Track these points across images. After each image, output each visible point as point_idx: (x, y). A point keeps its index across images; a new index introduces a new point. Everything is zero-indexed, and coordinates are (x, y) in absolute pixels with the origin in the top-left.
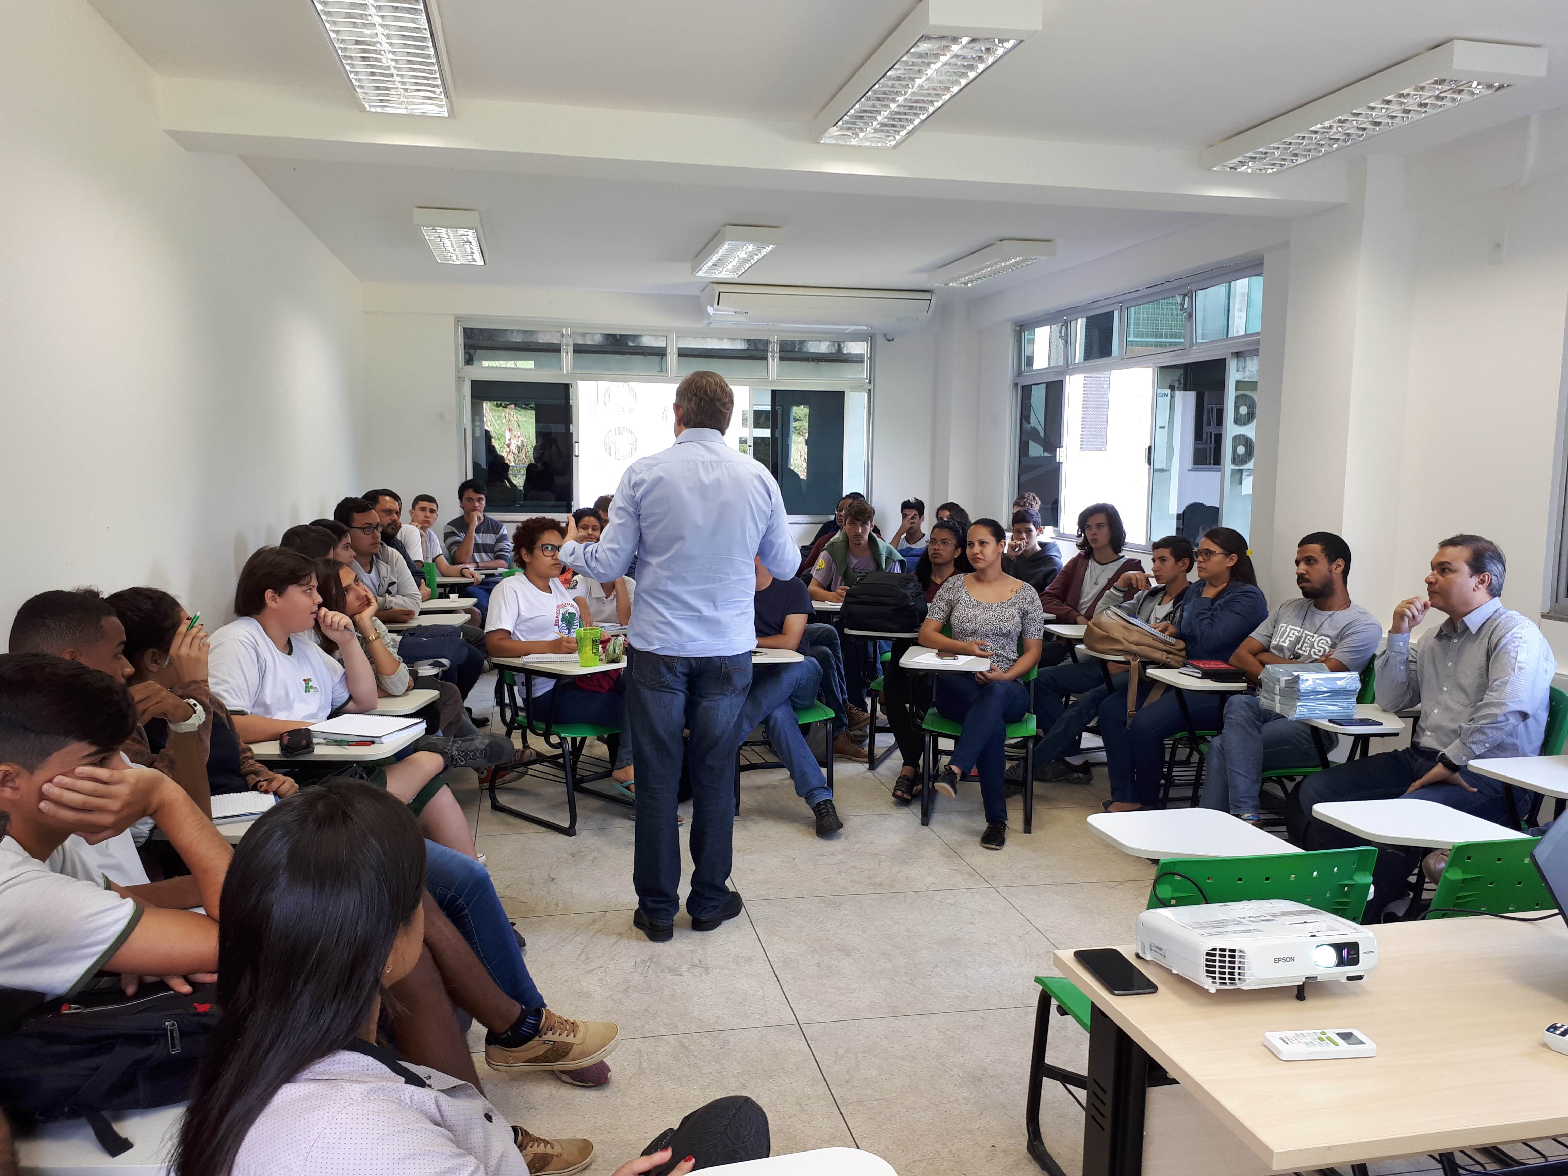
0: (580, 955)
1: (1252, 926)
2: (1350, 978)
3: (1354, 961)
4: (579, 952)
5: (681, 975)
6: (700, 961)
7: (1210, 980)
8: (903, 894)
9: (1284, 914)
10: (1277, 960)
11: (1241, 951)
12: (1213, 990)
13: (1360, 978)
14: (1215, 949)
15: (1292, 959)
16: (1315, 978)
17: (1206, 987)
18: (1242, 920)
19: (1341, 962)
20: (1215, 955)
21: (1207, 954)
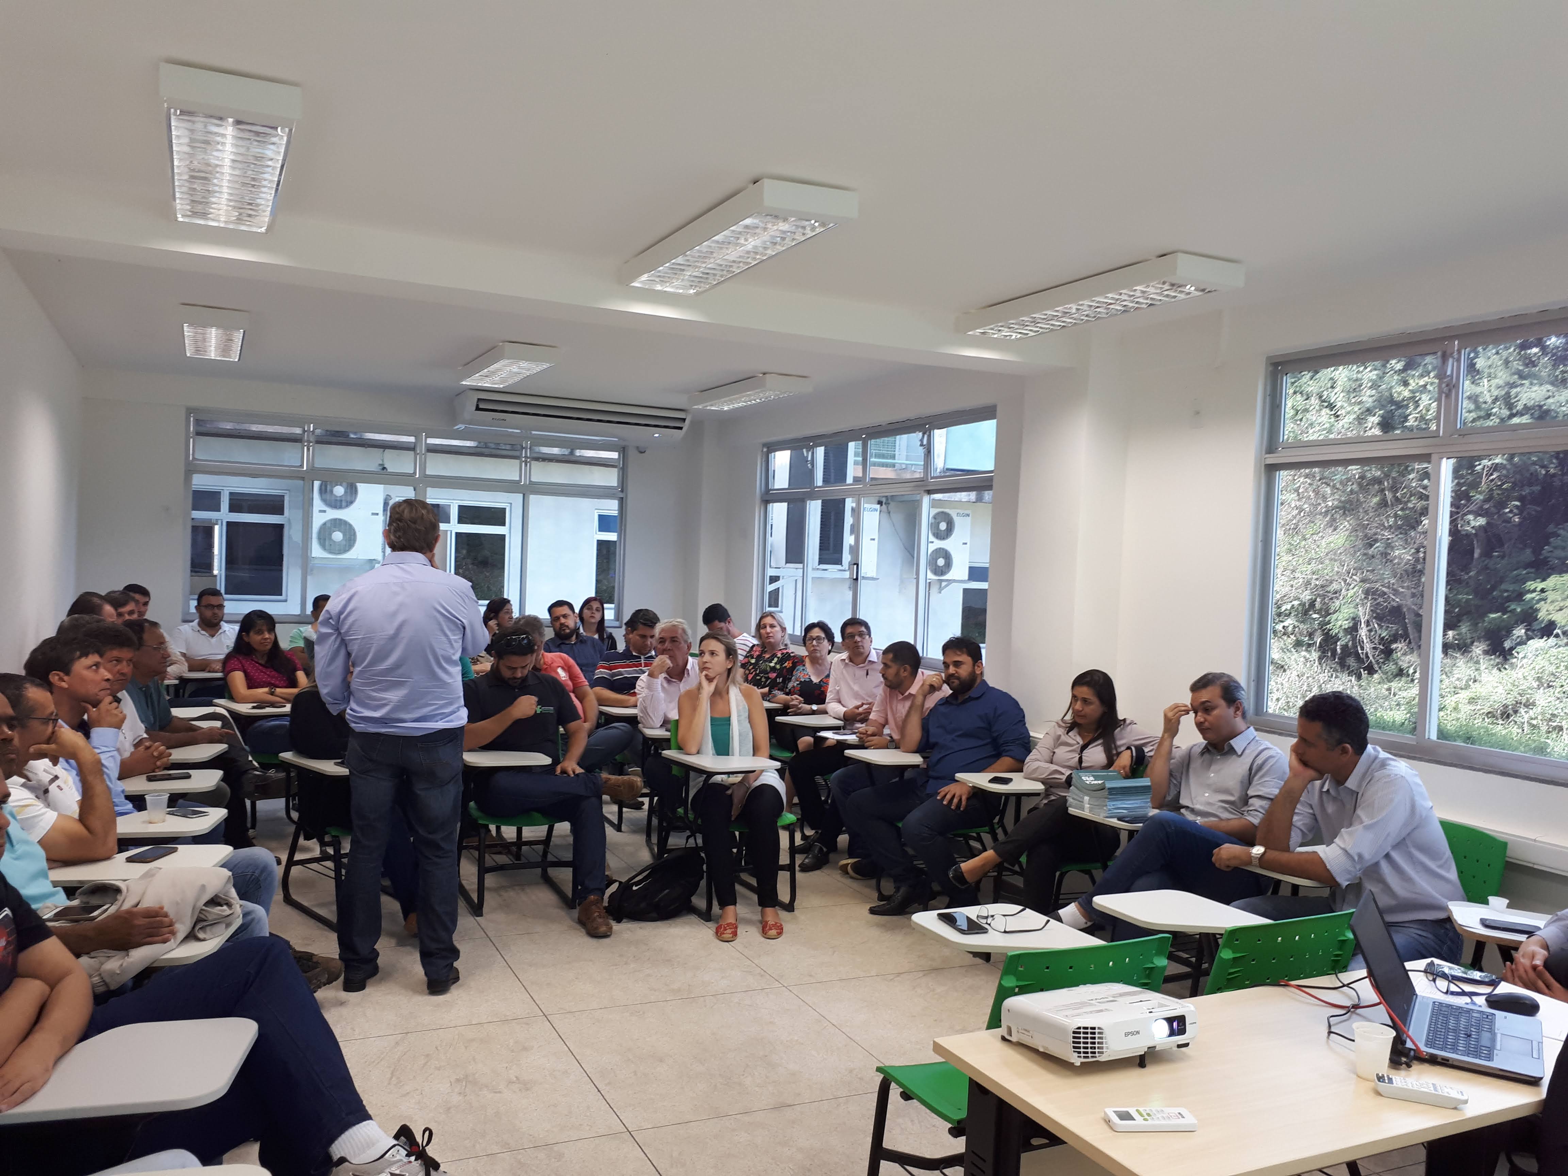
0: (391, 1078)
1: (1103, 1007)
2: (1179, 1046)
3: (1182, 1031)
4: (389, 1076)
5: (500, 1092)
6: (516, 1077)
7: (1076, 1055)
8: (702, 998)
9: (1121, 995)
10: (1127, 1034)
11: (1099, 1028)
12: (1078, 1064)
13: (1187, 1045)
14: (1079, 1028)
15: (1138, 1032)
16: (1155, 1047)
17: (1072, 1061)
18: (1091, 1002)
19: (1172, 1033)
20: (1079, 1033)
21: (1074, 1032)
